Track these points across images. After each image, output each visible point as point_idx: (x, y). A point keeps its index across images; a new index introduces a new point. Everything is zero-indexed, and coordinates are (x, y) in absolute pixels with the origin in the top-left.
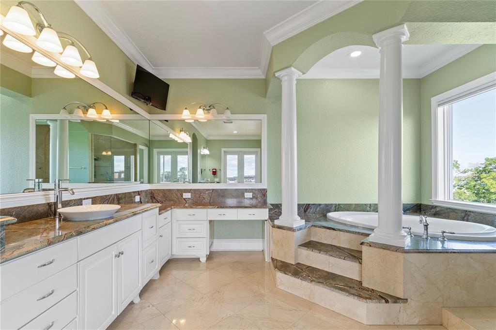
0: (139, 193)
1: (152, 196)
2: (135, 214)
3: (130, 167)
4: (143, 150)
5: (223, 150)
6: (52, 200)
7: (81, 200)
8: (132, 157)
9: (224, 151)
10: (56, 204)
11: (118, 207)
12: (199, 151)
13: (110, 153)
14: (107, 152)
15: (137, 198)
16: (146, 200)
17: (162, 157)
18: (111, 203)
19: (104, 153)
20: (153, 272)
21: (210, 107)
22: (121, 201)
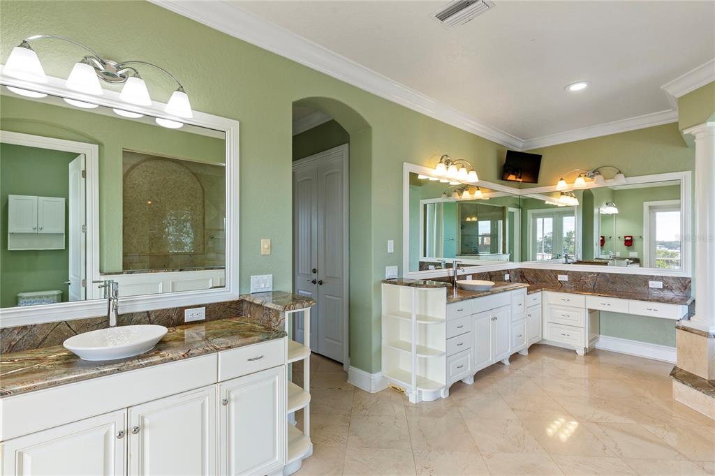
0: (508, 272)
1: (522, 276)
2: (505, 291)
3: (497, 235)
4: (513, 213)
5: (646, 205)
6: (452, 275)
7: (466, 275)
8: (500, 222)
9: (650, 207)
10: (453, 277)
11: (492, 283)
12: (596, 211)
13: (474, 219)
14: (471, 218)
15: (507, 277)
16: (516, 279)
17: (539, 220)
18: (484, 280)
19: (468, 219)
20: (523, 347)
21: (594, 172)
22: (492, 279)
